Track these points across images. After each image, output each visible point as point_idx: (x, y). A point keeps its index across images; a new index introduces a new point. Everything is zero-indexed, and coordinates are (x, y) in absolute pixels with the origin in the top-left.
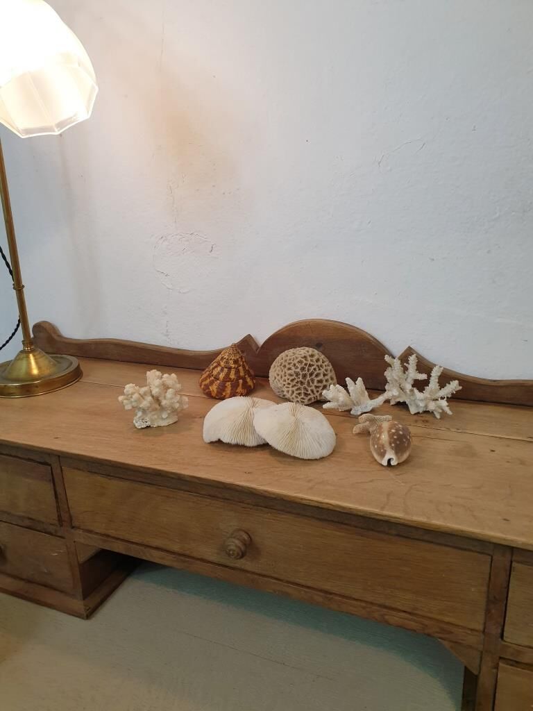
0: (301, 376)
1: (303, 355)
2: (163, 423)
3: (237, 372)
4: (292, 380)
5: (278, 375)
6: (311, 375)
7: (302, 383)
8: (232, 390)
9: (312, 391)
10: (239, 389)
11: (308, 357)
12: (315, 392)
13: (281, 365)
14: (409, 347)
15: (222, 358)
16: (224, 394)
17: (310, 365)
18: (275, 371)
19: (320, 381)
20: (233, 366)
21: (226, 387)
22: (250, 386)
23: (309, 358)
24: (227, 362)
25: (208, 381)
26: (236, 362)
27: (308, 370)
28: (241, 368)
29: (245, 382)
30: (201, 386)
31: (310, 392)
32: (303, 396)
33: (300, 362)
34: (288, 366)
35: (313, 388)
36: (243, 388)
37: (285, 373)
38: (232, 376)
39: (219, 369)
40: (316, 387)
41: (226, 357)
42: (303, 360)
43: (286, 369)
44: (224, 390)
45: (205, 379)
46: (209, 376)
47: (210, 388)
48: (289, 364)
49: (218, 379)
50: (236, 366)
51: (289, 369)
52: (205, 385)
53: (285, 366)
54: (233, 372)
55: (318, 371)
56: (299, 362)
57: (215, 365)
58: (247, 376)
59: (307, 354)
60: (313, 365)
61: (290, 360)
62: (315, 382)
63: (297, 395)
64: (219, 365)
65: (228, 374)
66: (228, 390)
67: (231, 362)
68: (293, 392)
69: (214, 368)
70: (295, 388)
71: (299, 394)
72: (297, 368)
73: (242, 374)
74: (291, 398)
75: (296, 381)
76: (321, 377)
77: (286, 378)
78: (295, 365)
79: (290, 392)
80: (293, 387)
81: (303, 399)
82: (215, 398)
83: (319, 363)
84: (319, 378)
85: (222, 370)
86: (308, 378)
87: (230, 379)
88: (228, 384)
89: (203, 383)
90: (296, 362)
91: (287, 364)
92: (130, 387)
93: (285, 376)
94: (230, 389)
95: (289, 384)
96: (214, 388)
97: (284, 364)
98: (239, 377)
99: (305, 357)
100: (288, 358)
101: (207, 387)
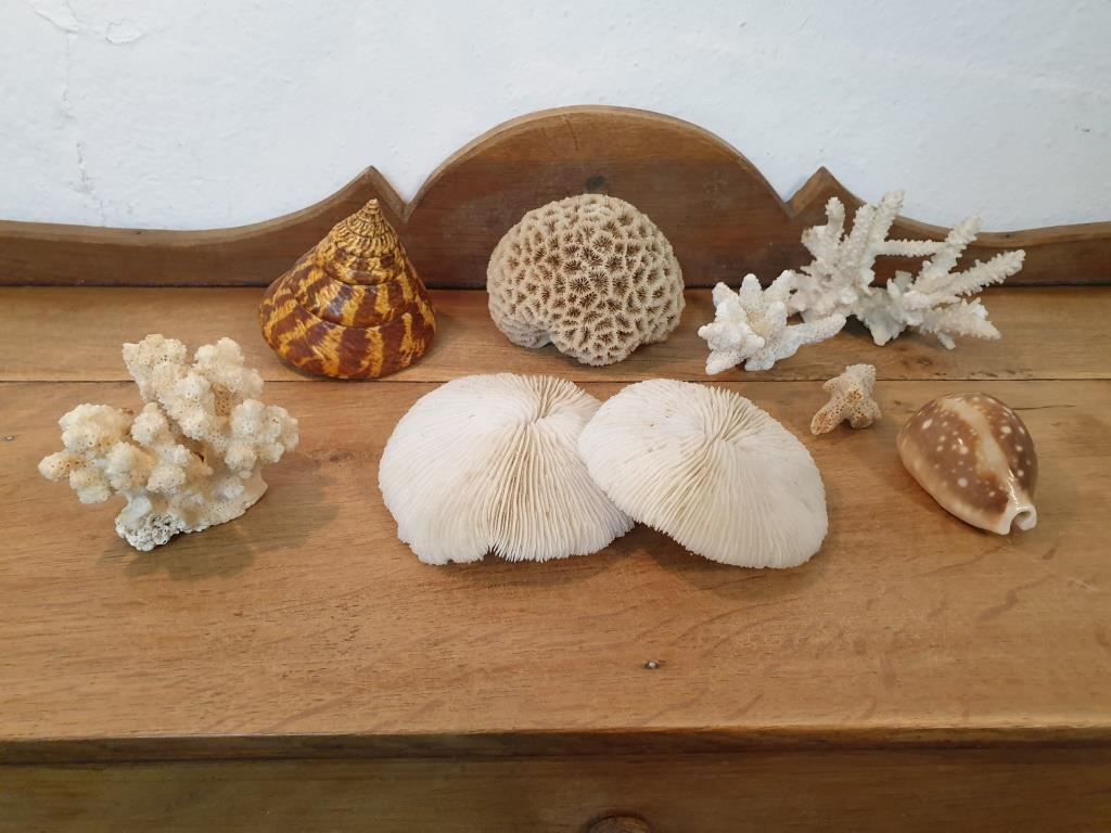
0: (611, 287)
1: (604, 222)
2: (226, 512)
3: (395, 289)
4: (586, 302)
5: (533, 289)
6: (637, 277)
7: (613, 305)
8: (386, 347)
9: (638, 324)
10: (408, 343)
11: (618, 224)
12: (645, 325)
13: (537, 258)
14: (823, 171)
15: (341, 255)
16: (365, 363)
17: (632, 250)
18: (521, 277)
19: (659, 294)
20: (382, 274)
21: (369, 341)
22: (430, 328)
23: (623, 230)
24: (361, 265)
25: (300, 331)
26: (387, 261)
27: (630, 264)
28: (402, 277)
29: (418, 318)
30: (275, 346)
31: (633, 328)
32: (616, 342)
33: (604, 243)
34: (566, 260)
35: (643, 315)
36: (414, 339)
37: (560, 281)
38: (383, 306)
39: (336, 287)
40: (650, 310)
41: (354, 246)
42: (608, 235)
43: (561, 271)
44: (363, 354)
45: (289, 323)
46: (303, 313)
47: (314, 349)
48: (571, 251)
49: (338, 321)
50: (391, 275)
51: (573, 267)
52: (291, 343)
53: (555, 261)
54: (382, 294)
55: (652, 265)
56: (597, 244)
57: (315, 276)
58: (418, 299)
59: (614, 216)
60: (637, 249)
61: (568, 238)
62: (650, 295)
63: (600, 342)
64: (331, 275)
65: (369, 301)
66: (377, 351)
67: (375, 262)
68: (587, 334)
69: (315, 288)
70: (591, 326)
71: (606, 338)
72: (596, 261)
73: (407, 295)
74: (578, 353)
75: (597, 302)
76: (661, 281)
77: (565, 296)
78: (587, 253)
79: (579, 336)
80: (586, 319)
81: (616, 348)
82: (336, 379)
83: (650, 239)
84: (656, 286)
85: (346, 292)
86: (632, 288)
87: (379, 315)
88: (374, 332)
89: (286, 337)
90: (589, 244)
91: (560, 252)
92: (82, 422)
93: (560, 291)
94: (381, 346)
95: (575, 313)
96: (328, 350)
97: (548, 253)
98: (403, 307)
99: (610, 227)
100: (560, 233)
101: (301, 347)
